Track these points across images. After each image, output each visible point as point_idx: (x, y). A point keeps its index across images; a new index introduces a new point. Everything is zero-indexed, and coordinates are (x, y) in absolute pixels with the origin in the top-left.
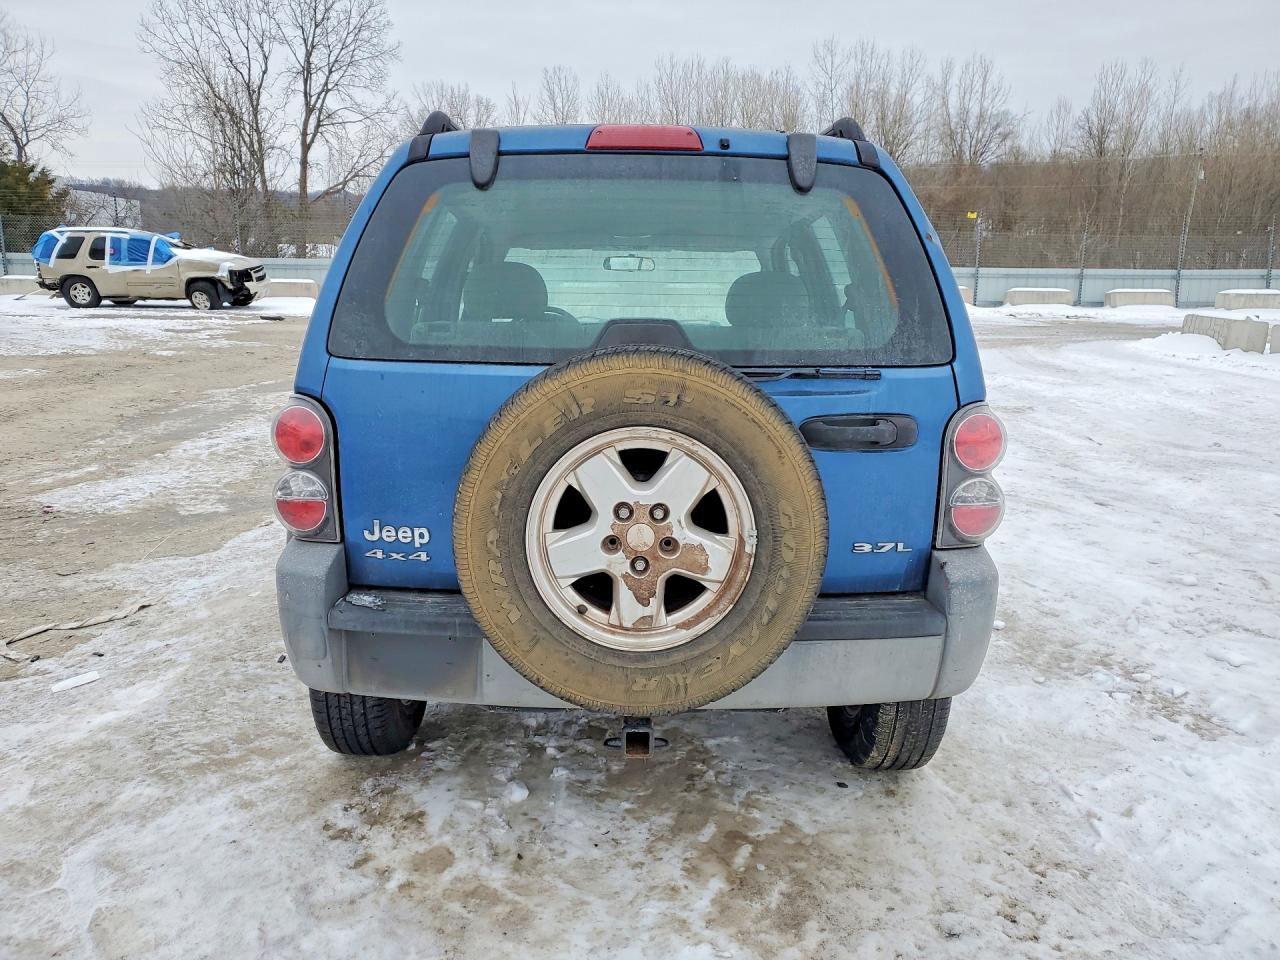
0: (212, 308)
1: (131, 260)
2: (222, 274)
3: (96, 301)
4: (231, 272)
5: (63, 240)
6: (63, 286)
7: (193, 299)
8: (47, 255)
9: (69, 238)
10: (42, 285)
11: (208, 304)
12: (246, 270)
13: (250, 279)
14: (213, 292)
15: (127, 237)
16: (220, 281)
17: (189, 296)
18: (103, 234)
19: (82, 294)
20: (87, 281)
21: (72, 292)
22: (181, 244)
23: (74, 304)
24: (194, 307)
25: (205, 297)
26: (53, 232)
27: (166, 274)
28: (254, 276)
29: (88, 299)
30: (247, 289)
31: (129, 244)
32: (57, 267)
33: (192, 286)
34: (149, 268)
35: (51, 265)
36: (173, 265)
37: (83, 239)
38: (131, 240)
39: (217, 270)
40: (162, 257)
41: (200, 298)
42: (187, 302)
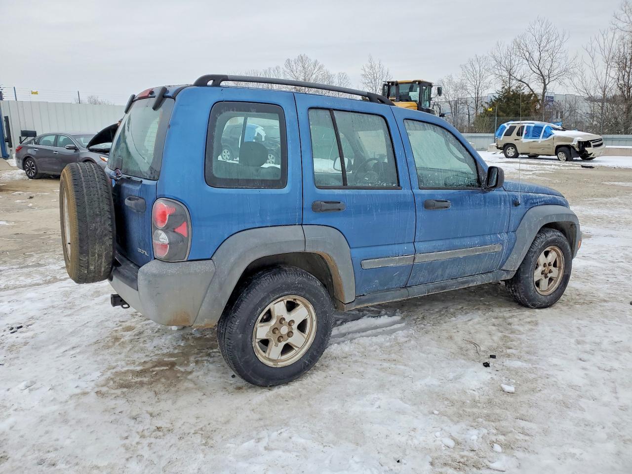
0: (567, 160)
1: (533, 136)
2: (575, 143)
3: (516, 156)
4: (579, 142)
5: (508, 128)
6: (504, 148)
7: (559, 155)
8: (500, 135)
9: (510, 127)
10: (498, 148)
11: (565, 159)
12: (588, 141)
13: (590, 146)
14: (568, 152)
15: (533, 125)
16: (573, 147)
17: (556, 154)
18: (524, 125)
19: (511, 152)
20: (513, 146)
21: (507, 151)
22: (561, 128)
23: (507, 157)
24: (559, 159)
25: (564, 155)
26: (505, 124)
27: (547, 143)
28: (592, 144)
29: (513, 154)
30: (586, 151)
31: (534, 129)
32: (503, 140)
33: (558, 149)
34: (540, 140)
35: (501, 139)
36: (551, 139)
37: (515, 127)
38: (535, 127)
39: (572, 142)
40: (547, 135)
41: (562, 155)
42: (556, 157)
